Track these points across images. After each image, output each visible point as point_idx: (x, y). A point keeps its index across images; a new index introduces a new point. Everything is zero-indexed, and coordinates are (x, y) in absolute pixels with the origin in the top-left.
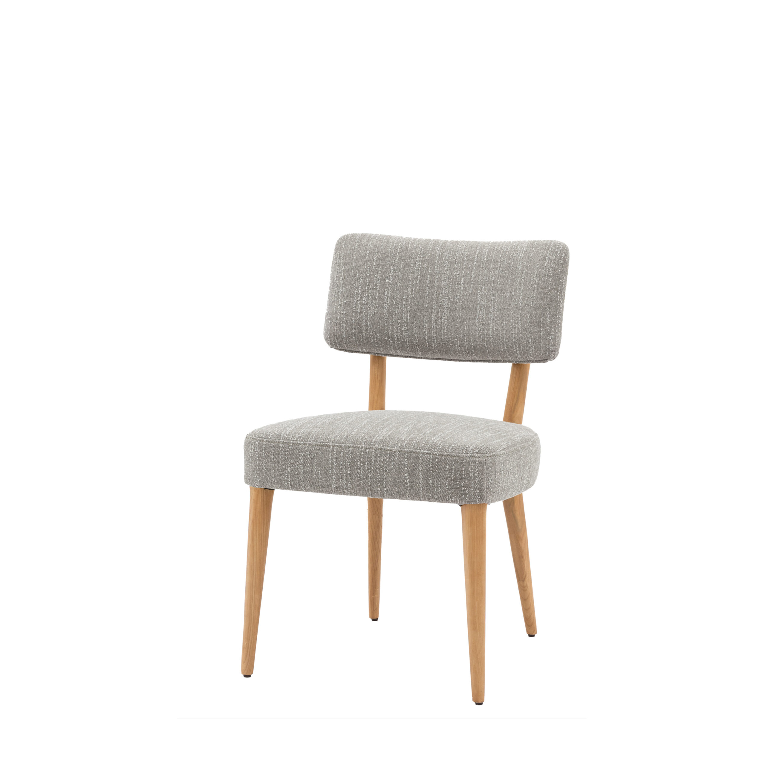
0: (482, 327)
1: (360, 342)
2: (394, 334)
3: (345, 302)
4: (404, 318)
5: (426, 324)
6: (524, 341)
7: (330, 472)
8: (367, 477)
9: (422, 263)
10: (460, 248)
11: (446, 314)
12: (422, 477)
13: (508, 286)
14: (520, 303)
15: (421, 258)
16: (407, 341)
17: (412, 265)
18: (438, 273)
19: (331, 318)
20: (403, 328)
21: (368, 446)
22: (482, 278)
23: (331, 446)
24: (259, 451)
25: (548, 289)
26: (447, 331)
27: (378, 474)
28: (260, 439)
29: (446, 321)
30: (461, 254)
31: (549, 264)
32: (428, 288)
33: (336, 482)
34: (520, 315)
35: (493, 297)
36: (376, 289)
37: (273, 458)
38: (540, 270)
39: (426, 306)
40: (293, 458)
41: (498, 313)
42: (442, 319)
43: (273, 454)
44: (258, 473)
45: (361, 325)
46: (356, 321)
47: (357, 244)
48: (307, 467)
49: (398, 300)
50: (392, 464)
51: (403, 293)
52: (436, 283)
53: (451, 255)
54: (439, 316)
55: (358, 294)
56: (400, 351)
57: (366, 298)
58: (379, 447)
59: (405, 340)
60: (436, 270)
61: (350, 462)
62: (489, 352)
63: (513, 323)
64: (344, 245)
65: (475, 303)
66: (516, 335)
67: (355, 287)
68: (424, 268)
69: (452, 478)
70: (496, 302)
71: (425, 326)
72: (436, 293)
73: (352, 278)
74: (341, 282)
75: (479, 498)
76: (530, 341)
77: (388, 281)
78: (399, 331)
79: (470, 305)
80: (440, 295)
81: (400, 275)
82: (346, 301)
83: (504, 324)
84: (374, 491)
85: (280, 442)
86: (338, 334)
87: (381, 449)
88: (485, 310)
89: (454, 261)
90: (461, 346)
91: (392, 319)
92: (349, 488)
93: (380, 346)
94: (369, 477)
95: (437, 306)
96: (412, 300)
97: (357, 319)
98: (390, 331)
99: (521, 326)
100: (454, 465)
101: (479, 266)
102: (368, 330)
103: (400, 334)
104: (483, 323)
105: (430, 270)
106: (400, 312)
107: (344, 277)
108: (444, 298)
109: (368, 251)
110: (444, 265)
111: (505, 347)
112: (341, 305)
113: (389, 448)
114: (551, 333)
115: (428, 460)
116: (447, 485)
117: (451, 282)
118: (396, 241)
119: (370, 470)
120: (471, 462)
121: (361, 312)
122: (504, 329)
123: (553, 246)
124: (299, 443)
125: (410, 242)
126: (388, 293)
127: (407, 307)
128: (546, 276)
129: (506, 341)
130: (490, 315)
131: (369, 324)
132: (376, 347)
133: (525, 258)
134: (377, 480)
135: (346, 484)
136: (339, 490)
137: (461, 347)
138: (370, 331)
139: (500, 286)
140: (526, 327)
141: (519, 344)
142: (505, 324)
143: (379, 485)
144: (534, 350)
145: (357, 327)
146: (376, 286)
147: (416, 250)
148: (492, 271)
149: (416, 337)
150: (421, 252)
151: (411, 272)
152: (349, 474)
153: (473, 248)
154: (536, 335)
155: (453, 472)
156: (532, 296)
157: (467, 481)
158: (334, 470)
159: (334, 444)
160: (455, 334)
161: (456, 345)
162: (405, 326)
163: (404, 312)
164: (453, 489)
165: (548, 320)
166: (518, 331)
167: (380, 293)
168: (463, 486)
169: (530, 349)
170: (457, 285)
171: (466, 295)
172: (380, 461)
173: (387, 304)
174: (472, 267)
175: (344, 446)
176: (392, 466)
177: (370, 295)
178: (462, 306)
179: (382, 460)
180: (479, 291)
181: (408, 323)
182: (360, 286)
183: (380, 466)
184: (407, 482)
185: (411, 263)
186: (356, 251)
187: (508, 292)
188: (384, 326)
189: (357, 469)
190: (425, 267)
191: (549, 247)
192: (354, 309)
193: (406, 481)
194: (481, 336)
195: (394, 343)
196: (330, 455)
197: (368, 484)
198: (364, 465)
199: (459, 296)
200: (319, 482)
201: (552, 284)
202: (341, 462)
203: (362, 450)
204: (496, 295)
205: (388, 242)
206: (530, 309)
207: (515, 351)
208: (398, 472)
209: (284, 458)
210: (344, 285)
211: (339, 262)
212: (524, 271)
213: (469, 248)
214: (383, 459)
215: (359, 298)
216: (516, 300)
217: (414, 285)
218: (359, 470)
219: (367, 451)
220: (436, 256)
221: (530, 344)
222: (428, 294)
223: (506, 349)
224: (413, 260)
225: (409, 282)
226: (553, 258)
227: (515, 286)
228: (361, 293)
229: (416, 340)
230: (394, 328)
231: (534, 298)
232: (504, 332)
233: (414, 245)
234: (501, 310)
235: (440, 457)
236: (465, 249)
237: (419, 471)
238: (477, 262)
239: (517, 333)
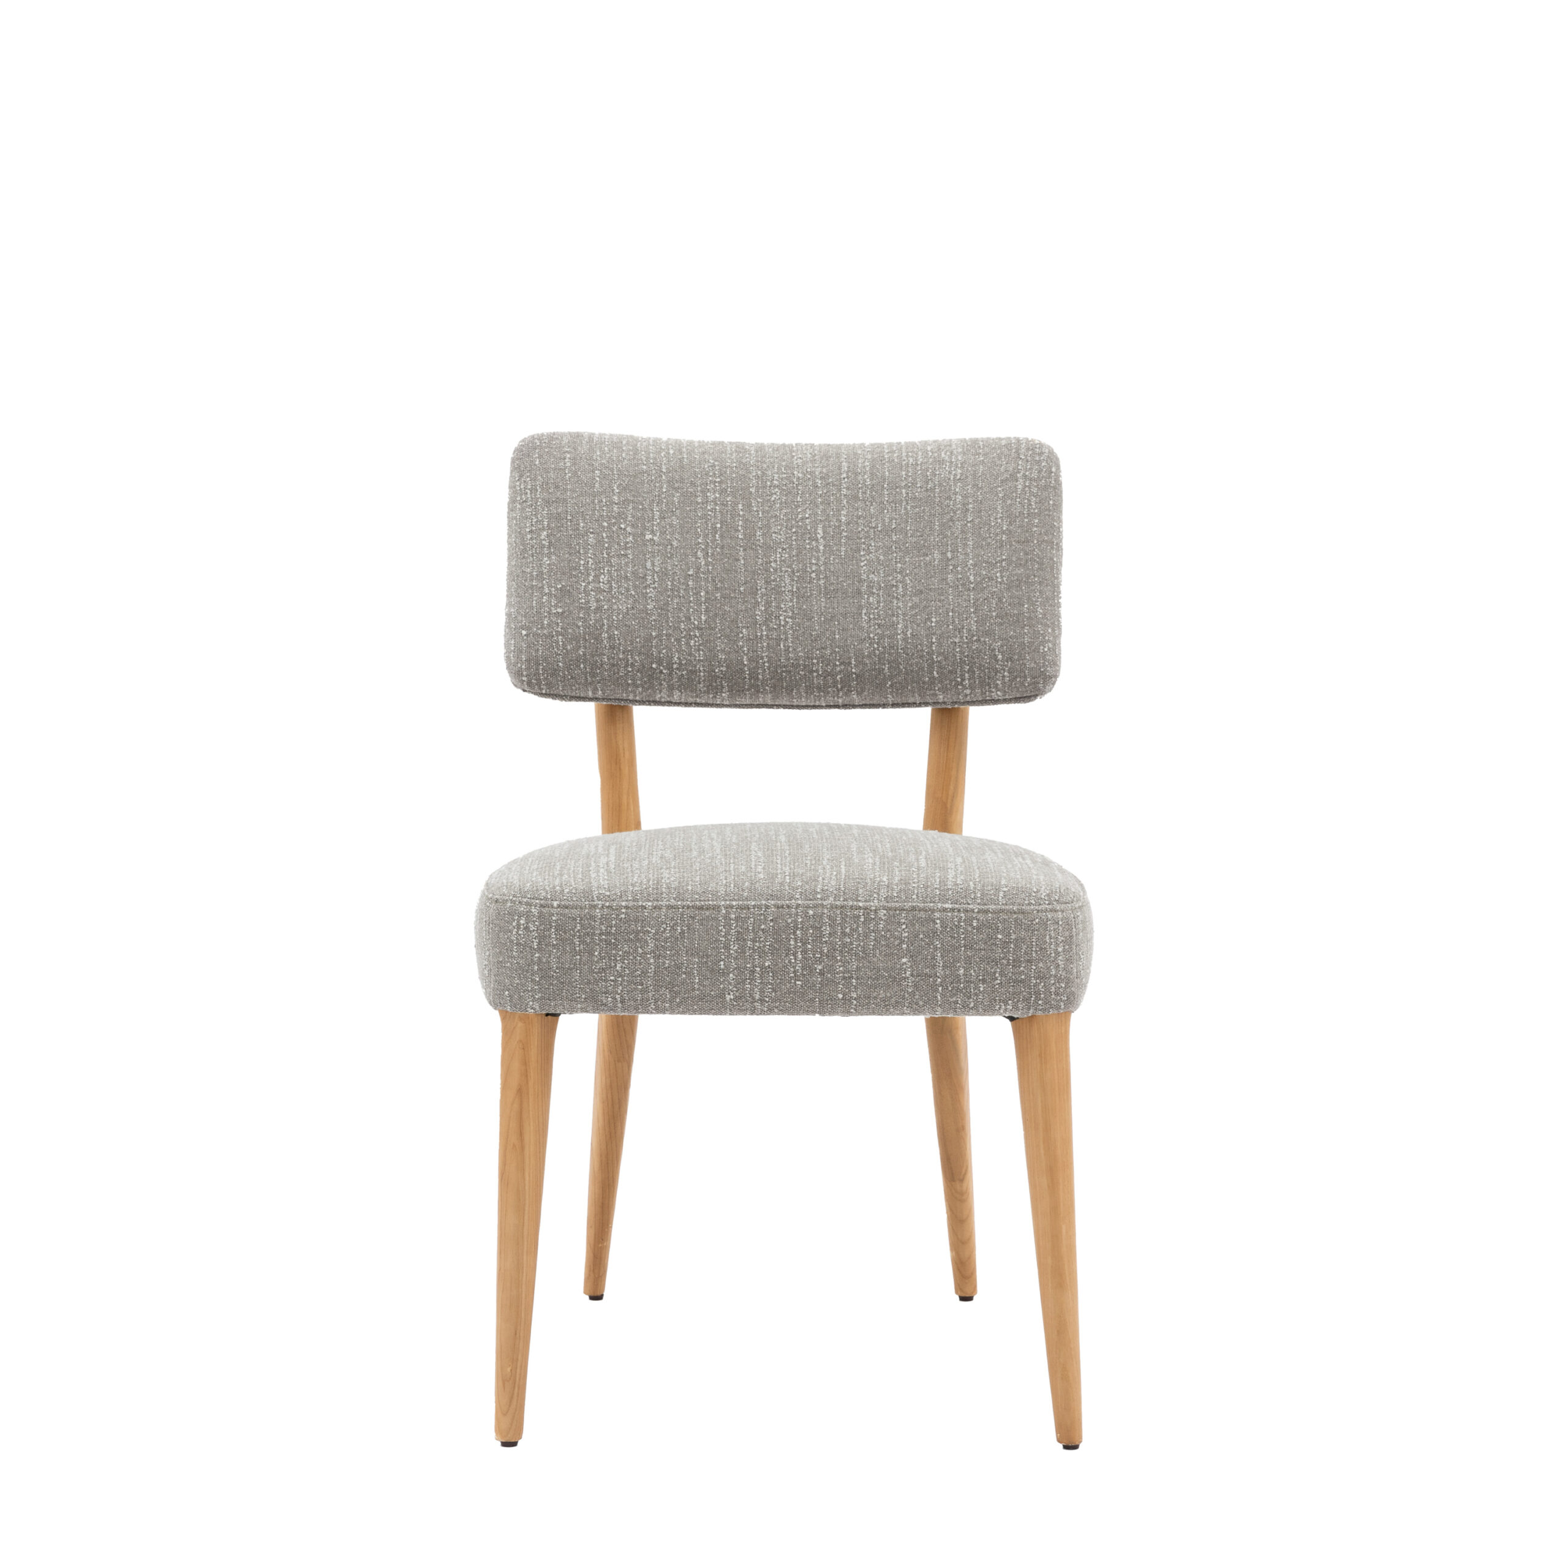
0: (878, 631)
1: (593, 675)
2: (672, 655)
3: (558, 587)
4: (692, 618)
5: (744, 630)
6: (984, 658)
7: (722, 967)
8: (812, 970)
9: (720, 494)
10: (800, 461)
11: (787, 606)
12: (941, 962)
13: (935, 538)
14: (971, 574)
15: (717, 484)
16: (701, 669)
17: (699, 500)
18: (760, 515)
19: (527, 624)
20: (692, 641)
21: (811, 902)
22: (866, 524)
23: (723, 908)
24: (541, 930)
25: (1033, 542)
26: (792, 642)
27: (837, 961)
28: (542, 902)
29: (790, 620)
30: (807, 472)
31: (1027, 489)
32: (742, 549)
33: (736, 988)
34: (972, 602)
35: (899, 565)
36: (626, 555)
37: (578, 943)
38: (1009, 502)
39: (741, 589)
40: (630, 940)
41: (916, 599)
42: (781, 618)
43: (578, 934)
44: (538, 979)
45: (598, 639)
46: (588, 630)
47: (568, 456)
48: (665, 957)
49: (676, 578)
50: (871, 937)
51: (687, 564)
52: (758, 538)
53: (785, 476)
54: (773, 610)
55: (587, 569)
56: (680, 691)
57: (607, 577)
58: (838, 903)
59: (695, 666)
60: (755, 509)
61: (771, 939)
62: (891, 686)
63: (957, 620)
64: (538, 460)
65: (856, 579)
66: (965, 646)
67: (579, 552)
68: (726, 505)
69: (1009, 960)
70: (907, 575)
71: (742, 633)
72: (760, 560)
73: (571, 532)
74: (544, 542)
75: (1066, 999)
76: (1000, 657)
77: (650, 536)
78: (683, 648)
79: (845, 584)
80: (772, 564)
81: (675, 523)
82: (560, 586)
83: (932, 622)
84: (827, 1000)
85: (595, 907)
86: (545, 659)
87: (842, 907)
88: (881, 594)
89: (794, 488)
90: (826, 674)
91: (667, 621)
92: (767, 999)
93: (639, 682)
94: (818, 971)
95: (766, 589)
96: (707, 577)
97: (590, 625)
98: (663, 649)
99: (976, 624)
100: (1013, 931)
101: (856, 498)
102: (614, 649)
103: (685, 653)
104: (880, 621)
105: (741, 510)
106: (683, 606)
107: (550, 531)
108: (781, 571)
109: (596, 472)
110: (773, 499)
111: (935, 673)
112: (550, 594)
113: (861, 904)
114: (1047, 638)
115: (956, 923)
116: (997, 975)
117: (794, 535)
118: (651, 448)
119: (819, 956)
120: (1049, 923)
121: (599, 609)
122: (934, 634)
123: (1028, 449)
124: (642, 906)
125: (684, 450)
126: (653, 565)
127: (697, 594)
128: (1024, 514)
129: (939, 659)
130: (895, 604)
131: (617, 635)
132: (629, 684)
133: (967, 477)
134: (837, 975)
135: (762, 991)
136: (744, 1005)
137: (825, 678)
138: (620, 650)
139: (914, 540)
140: (988, 627)
141: (972, 664)
142: (936, 621)
143: (841, 986)
144: (1009, 677)
145: (590, 642)
146: (626, 550)
147: (702, 466)
148: (890, 508)
149: (721, 659)
150: (713, 470)
151: (699, 514)
152: (769, 968)
153: (832, 459)
154: (1014, 643)
155: (1012, 946)
156: (998, 559)
157: (1041, 965)
158: (733, 961)
159: (728, 903)
160: (812, 649)
161: (815, 674)
162: (696, 636)
163: (692, 605)
164: (1012, 984)
165: (1038, 610)
166: (969, 637)
167: (635, 566)
168: (1033, 975)
169: (998, 674)
170: (807, 541)
171: (832, 562)
172: (844, 934)
173: (654, 588)
174: (839, 501)
175: (754, 907)
176: (872, 944)
177: (613, 569)
178: (826, 588)
179: (848, 930)
180: (862, 553)
181: (701, 629)
182: (591, 551)
183: (844, 945)
184: (908, 975)
185: (696, 496)
186: (569, 473)
187: (936, 552)
188: (649, 639)
189: (787, 955)
190: (730, 503)
191: (1017, 452)
192: (582, 603)
193: (905, 973)
194: (877, 652)
195: (670, 674)
196: (720, 928)
197: (815, 986)
198: (804, 944)
199: (816, 564)
200: (693, 990)
201: (1041, 531)
202: (749, 942)
203: (799, 911)
204: (907, 560)
205: (636, 451)
206: (996, 587)
207: (959, 680)
208: (885, 955)
209: (607, 941)
210: (552, 550)
211: (532, 498)
212: (971, 506)
213: (822, 458)
214: (850, 929)
215: (591, 578)
216: (959, 568)
217: (710, 544)
218: (792, 957)
219: (811, 912)
220: (749, 478)
221: (1000, 663)
222: (742, 562)
223: (937, 676)
224: (699, 489)
225: (698, 538)
226: (1033, 475)
227: (951, 540)
228: (593, 567)
229: (722, 666)
230: (673, 641)
231: (1004, 563)
232: (934, 640)
233: (696, 456)
234: (921, 592)
235: (981, 917)
236: (813, 461)
237: (936, 949)
238: (848, 489)
239: (966, 641)
